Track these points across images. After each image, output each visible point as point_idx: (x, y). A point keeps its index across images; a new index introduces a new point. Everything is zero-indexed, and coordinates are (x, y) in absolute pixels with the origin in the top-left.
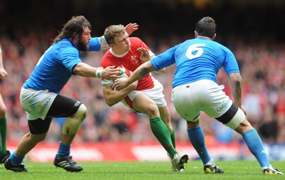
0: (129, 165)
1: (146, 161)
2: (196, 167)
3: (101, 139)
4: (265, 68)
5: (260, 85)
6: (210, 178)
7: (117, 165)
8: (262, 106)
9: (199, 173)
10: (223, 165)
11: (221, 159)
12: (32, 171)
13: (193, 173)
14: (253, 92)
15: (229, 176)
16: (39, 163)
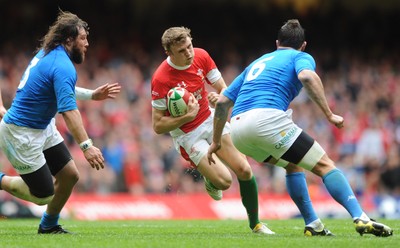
0: (207, 224)
1: (230, 220)
2: (296, 228)
3: (169, 190)
4: (390, 95)
5: (383, 118)
6: (315, 243)
7: (191, 224)
8: (386, 146)
9: (299, 236)
10: (333, 224)
11: (330, 216)
12: (76, 232)
13: (292, 235)
14: (374, 128)
15: (340, 240)
16: (87, 222)
